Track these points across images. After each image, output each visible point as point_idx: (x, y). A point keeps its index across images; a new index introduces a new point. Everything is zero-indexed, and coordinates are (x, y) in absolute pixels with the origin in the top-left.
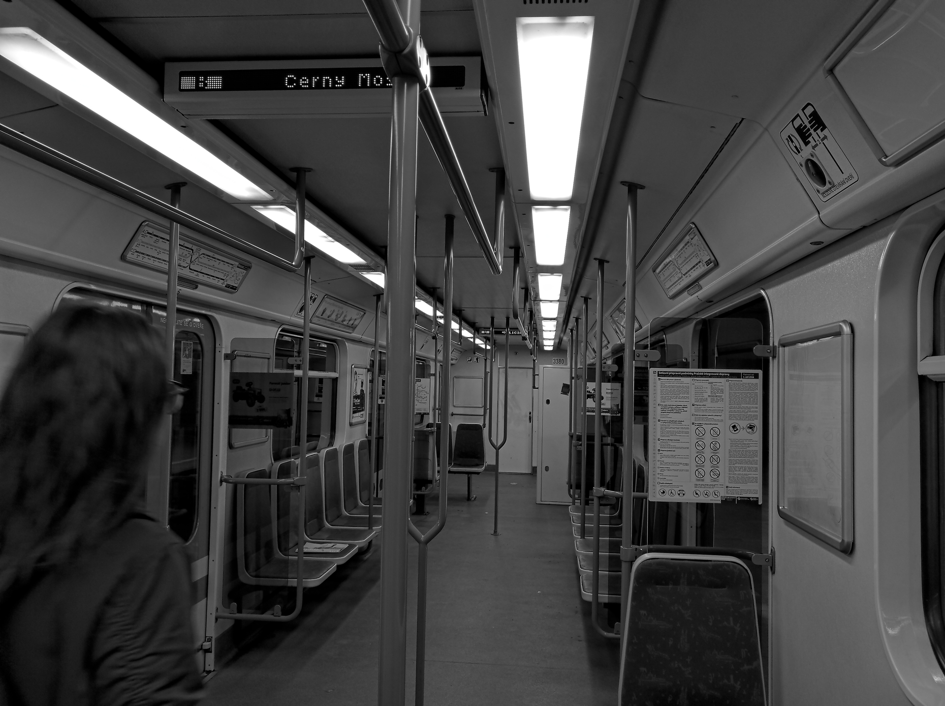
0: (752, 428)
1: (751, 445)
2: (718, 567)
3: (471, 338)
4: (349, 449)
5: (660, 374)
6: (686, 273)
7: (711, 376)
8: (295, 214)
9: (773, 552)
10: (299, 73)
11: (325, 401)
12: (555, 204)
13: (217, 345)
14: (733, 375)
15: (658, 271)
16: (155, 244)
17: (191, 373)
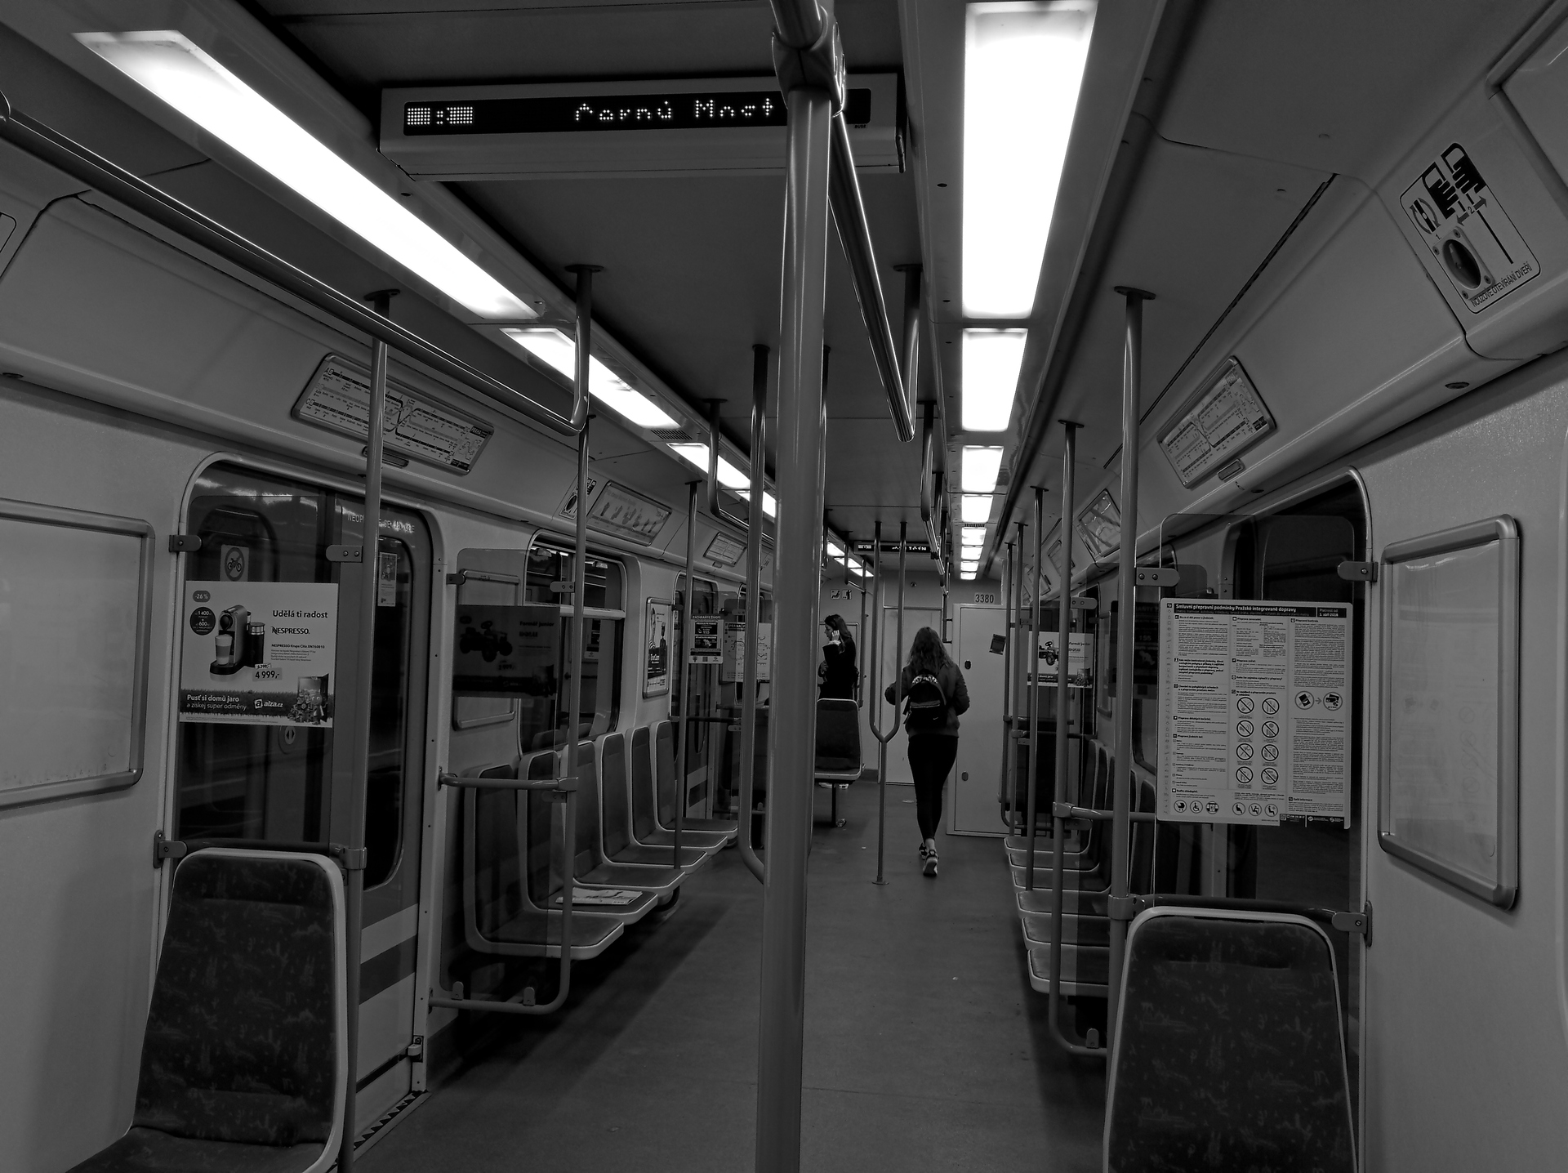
0: (1334, 700)
1: (1332, 729)
2: (1275, 933)
3: (841, 557)
4: (642, 736)
5: (1179, 609)
6: (1218, 443)
7: (1264, 613)
8: (573, 344)
9: (1368, 910)
10: (598, 103)
11: (604, 655)
12: (1000, 324)
13: (436, 561)
14: (1301, 612)
15: (1166, 441)
16: (344, 392)
17: (394, 605)
